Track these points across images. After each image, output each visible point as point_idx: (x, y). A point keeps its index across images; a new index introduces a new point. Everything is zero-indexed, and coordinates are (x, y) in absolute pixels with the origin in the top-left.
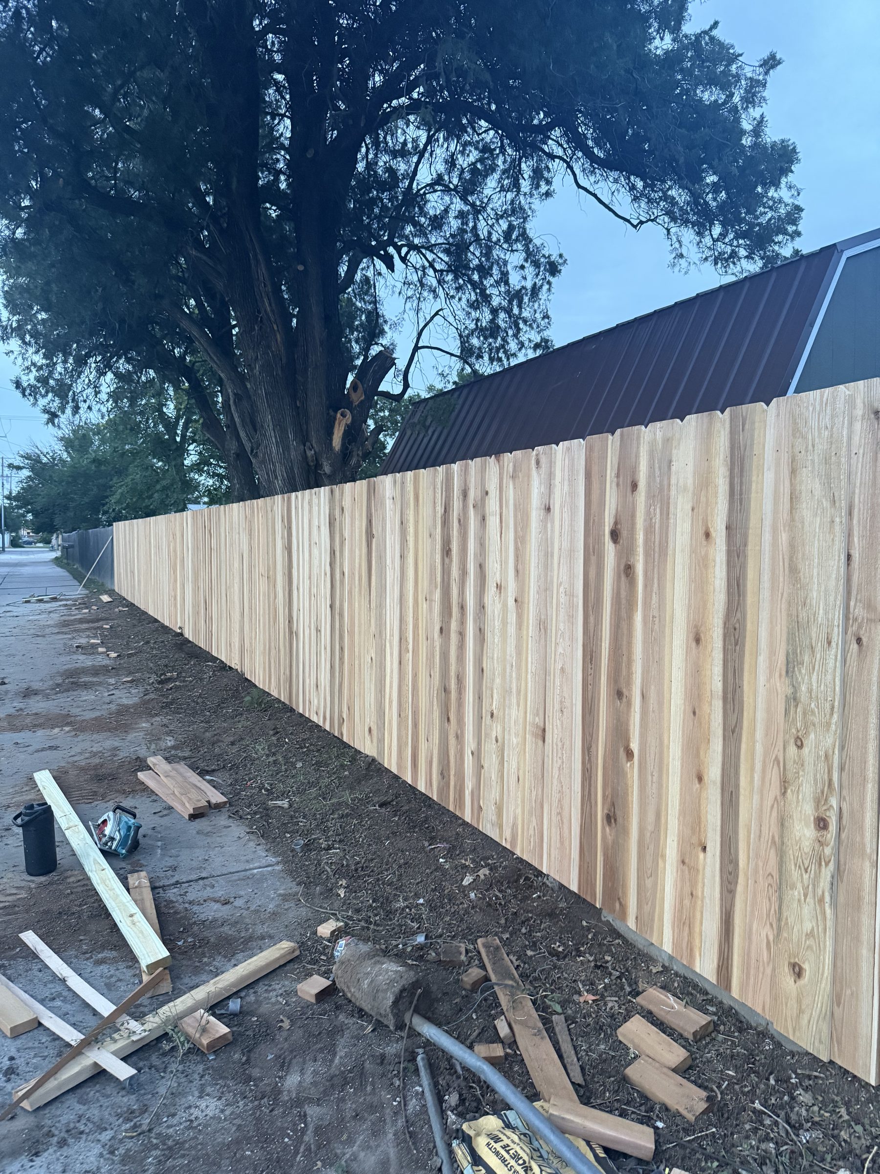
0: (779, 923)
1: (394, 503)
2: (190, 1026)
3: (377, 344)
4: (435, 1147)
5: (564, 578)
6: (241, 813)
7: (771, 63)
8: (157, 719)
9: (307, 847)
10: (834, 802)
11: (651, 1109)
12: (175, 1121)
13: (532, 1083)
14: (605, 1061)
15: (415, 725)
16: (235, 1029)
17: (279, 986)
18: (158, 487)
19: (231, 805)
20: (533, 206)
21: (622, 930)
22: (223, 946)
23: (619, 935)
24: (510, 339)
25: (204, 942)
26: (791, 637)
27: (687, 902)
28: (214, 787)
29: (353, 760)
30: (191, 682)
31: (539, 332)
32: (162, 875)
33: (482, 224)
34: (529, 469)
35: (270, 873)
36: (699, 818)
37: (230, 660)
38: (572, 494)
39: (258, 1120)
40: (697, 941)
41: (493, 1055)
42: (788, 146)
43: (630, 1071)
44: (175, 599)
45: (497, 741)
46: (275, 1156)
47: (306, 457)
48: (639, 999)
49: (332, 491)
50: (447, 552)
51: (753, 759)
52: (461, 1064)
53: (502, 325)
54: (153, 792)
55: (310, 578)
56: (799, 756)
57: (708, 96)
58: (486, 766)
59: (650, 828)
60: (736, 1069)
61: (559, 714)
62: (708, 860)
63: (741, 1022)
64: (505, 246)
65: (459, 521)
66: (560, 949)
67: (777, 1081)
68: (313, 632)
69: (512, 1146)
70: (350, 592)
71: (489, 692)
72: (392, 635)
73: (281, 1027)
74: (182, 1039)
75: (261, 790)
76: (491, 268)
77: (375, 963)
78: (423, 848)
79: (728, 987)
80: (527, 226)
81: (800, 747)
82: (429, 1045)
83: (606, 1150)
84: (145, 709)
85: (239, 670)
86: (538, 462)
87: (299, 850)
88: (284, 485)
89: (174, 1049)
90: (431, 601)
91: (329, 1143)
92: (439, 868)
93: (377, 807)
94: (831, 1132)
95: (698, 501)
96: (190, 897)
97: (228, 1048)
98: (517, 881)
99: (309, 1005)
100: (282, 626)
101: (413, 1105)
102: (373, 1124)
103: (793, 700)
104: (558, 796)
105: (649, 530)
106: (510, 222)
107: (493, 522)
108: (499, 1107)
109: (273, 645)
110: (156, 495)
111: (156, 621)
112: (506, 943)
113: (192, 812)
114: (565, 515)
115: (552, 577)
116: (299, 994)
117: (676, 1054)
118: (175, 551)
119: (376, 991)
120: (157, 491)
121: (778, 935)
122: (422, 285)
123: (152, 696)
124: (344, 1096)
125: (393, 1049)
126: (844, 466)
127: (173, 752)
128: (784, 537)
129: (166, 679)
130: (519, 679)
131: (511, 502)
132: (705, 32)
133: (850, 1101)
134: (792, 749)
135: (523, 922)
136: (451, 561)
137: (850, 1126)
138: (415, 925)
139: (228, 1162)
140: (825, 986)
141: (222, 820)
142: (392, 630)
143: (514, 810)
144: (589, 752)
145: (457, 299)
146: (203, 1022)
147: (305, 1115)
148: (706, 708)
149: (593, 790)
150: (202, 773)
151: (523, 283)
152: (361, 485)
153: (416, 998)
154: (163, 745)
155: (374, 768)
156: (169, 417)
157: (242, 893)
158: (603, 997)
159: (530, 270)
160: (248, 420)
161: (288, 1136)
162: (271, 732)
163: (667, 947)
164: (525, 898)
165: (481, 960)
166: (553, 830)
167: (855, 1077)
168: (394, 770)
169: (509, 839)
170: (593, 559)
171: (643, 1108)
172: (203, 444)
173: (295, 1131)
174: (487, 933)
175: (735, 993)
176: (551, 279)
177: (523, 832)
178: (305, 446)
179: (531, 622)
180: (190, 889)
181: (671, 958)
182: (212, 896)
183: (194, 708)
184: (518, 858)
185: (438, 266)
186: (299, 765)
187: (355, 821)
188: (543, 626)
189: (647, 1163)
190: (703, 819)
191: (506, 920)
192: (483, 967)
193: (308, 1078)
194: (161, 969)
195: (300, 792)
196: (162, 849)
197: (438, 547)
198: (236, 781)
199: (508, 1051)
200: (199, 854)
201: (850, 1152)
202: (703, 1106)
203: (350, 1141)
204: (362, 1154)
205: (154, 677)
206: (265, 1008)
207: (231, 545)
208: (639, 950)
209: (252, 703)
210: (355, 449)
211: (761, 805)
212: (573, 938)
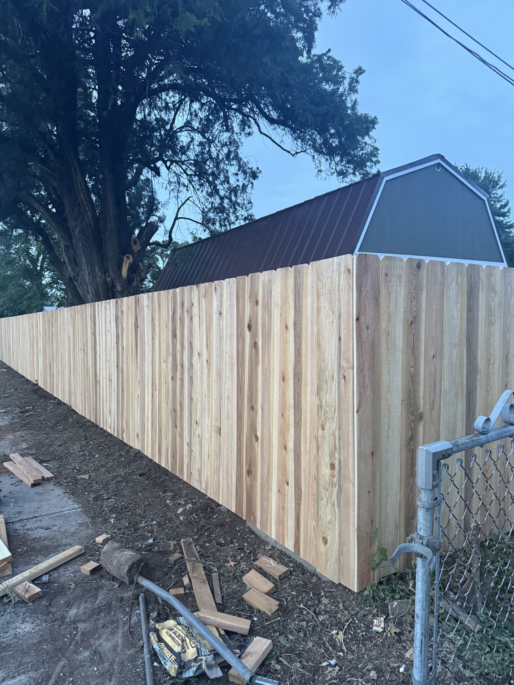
0: (318, 518)
1: (148, 309)
2: (20, 589)
3: (154, 215)
4: (142, 637)
5: (228, 349)
6: (61, 482)
7: (359, 71)
8: (18, 433)
9: (96, 499)
10: (337, 455)
11: (253, 612)
12: (7, 635)
13: (197, 605)
14: (235, 593)
15: (160, 431)
16: (45, 590)
17: (71, 568)
18: (26, 297)
19: (56, 478)
20: (241, 141)
21: (255, 530)
22: (43, 550)
23: (253, 533)
24: (231, 214)
25: (33, 549)
26: (319, 378)
27: (281, 512)
28: (47, 469)
29: (128, 452)
30: (40, 412)
31: (246, 211)
32: (13, 516)
33: (213, 149)
34: (212, 293)
35: (74, 513)
36: (285, 468)
37: (64, 399)
38: (231, 306)
39: (52, 631)
40: (286, 531)
41: (178, 593)
42: (368, 117)
43: (245, 596)
44: (33, 364)
45: (199, 436)
46: (59, 647)
47: (106, 282)
48: (256, 563)
49: (117, 302)
50: (174, 336)
51: (306, 437)
52: (162, 599)
53: (226, 206)
54: (12, 473)
55: (106, 351)
56: (323, 434)
57: (328, 87)
58: (194, 450)
59: (266, 475)
60: (297, 591)
61: (227, 420)
62: (290, 489)
63: (304, 570)
64: (226, 162)
65: (180, 319)
66: (223, 542)
67: (314, 595)
68: (108, 381)
69: (178, 631)
70: (127, 358)
71: (195, 410)
72: (148, 382)
73: (70, 588)
74: (14, 595)
75: (74, 470)
76: (219, 174)
77: (121, 552)
78: (160, 495)
79: (299, 554)
80: (239, 151)
81: (323, 429)
82: (148, 591)
83: (226, 631)
84: (12, 428)
85: (69, 405)
86: (216, 289)
87: (91, 500)
88: (94, 297)
89: (10, 601)
90: (167, 362)
91: (88, 639)
92: (166, 505)
93: (138, 477)
94: (332, 614)
95: (283, 311)
96: (27, 527)
97: (40, 599)
98: (206, 509)
99: (86, 576)
100: (91, 378)
101: (134, 619)
102: (112, 629)
103: (320, 407)
104: (226, 463)
105: (263, 325)
106: (229, 148)
107: (196, 320)
108: (176, 616)
109: (86, 390)
110: (25, 302)
111: (23, 377)
112: (195, 541)
113: (33, 482)
114: (228, 317)
115: (223, 349)
116: (82, 571)
117: (269, 586)
118: (33, 335)
119: (119, 566)
120: (25, 299)
121: (317, 524)
122: (179, 183)
123: (17, 420)
124: (99, 618)
125: (128, 594)
126: (337, 296)
127: (26, 451)
128: (315, 329)
129: (25, 411)
130: (209, 403)
131: (204, 309)
132: (323, 54)
133: (345, 601)
134: (320, 430)
135: (206, 530)
136: (177, 340)
137: (343, 612)
138: (150, 535)
139: (33, 651)
140: (336, 546)
141: (50, 486)
142: (148, 378)
143: (207, 473)
144: (240, 438)
145: (200, 191)
146: (27, 587)
147: (77, 628)
148: (287, 413)
149: (241, 457)
150: (41, 462)
151: (237, 183)
152: (132, 298)
153: (140, 568)
154: (20, 447)
155: (139, 455)
156: (33, 255)
157: (57, 523)
158: (239, 563)
159: (241, 176)
160: (73, 260)
161: (67, 638)
162: (83, 439)
163: (274, 537)
164: (210, 518)
165: (181, 549)
166: (224, 481)
167: (349, 590)
168: (150, 456)
169: (204, 489)
170: (241, 339)
171: (249, 612)
172: (53, 271)
173: (71, 635)
174: (186, 536)
175: (302, 556)
176: (253, 181)
177: (211, 484)
178: (105, 275)
179: (214, 372)
180: (28, 523)
181: (276, 542)
182: (40, 525)
183: (40, 426)
184: (208, 498)
185: (189, 172)
186: (97, 456)
187: (124, 484)
188: (219, 374)
189: (246, 636)
190: (287, 469)
191: (198, 529)
192: (182, 553)
193: (81, 611)
194: (6, 562)
195: (96, 470)
196: (14, 503)
197: (170, 333)
198: (60, 466)
199: (188, 591)
200: (35, 504)
201: (340, 622)
202: (277, 608)
203: (99, 638)
204: (105, 643)
205: (18, 410)
206: (62, 580)
207: (64, 332)
208: (262, 539)
209: (73, 423)
210: (135, 277)
211: (310, 460)
212: (231, 536)
